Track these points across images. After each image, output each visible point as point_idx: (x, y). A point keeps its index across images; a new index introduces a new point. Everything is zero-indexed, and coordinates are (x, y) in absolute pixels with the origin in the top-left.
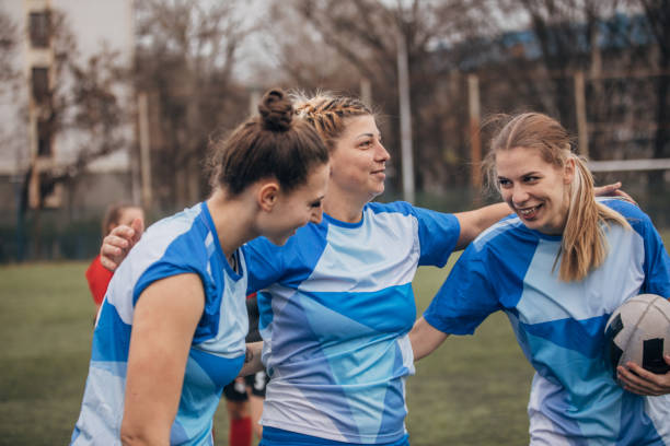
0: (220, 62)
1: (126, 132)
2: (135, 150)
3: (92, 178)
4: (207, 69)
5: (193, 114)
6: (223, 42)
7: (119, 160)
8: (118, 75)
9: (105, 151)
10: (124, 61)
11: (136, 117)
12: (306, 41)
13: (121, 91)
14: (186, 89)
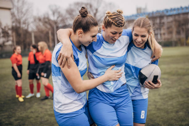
0: (26, 28)
1: (11, 38)
2: (13, 41)
3: (5, 46)
4: (24, 29)
5: (22, 36)
6: (27, 25)
7: (10, 43)
8: (9, 29)
9: (8, 41)
10: (10, 27)
11: (13, 36)
12: (40, 25)
13: (10, 32)
14: (21, 32)
